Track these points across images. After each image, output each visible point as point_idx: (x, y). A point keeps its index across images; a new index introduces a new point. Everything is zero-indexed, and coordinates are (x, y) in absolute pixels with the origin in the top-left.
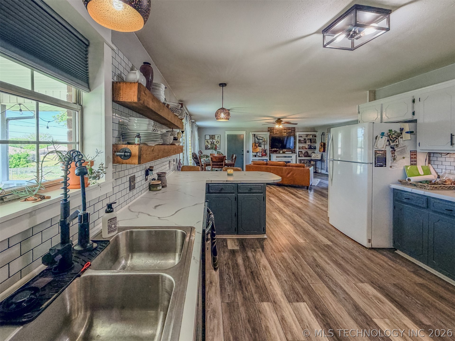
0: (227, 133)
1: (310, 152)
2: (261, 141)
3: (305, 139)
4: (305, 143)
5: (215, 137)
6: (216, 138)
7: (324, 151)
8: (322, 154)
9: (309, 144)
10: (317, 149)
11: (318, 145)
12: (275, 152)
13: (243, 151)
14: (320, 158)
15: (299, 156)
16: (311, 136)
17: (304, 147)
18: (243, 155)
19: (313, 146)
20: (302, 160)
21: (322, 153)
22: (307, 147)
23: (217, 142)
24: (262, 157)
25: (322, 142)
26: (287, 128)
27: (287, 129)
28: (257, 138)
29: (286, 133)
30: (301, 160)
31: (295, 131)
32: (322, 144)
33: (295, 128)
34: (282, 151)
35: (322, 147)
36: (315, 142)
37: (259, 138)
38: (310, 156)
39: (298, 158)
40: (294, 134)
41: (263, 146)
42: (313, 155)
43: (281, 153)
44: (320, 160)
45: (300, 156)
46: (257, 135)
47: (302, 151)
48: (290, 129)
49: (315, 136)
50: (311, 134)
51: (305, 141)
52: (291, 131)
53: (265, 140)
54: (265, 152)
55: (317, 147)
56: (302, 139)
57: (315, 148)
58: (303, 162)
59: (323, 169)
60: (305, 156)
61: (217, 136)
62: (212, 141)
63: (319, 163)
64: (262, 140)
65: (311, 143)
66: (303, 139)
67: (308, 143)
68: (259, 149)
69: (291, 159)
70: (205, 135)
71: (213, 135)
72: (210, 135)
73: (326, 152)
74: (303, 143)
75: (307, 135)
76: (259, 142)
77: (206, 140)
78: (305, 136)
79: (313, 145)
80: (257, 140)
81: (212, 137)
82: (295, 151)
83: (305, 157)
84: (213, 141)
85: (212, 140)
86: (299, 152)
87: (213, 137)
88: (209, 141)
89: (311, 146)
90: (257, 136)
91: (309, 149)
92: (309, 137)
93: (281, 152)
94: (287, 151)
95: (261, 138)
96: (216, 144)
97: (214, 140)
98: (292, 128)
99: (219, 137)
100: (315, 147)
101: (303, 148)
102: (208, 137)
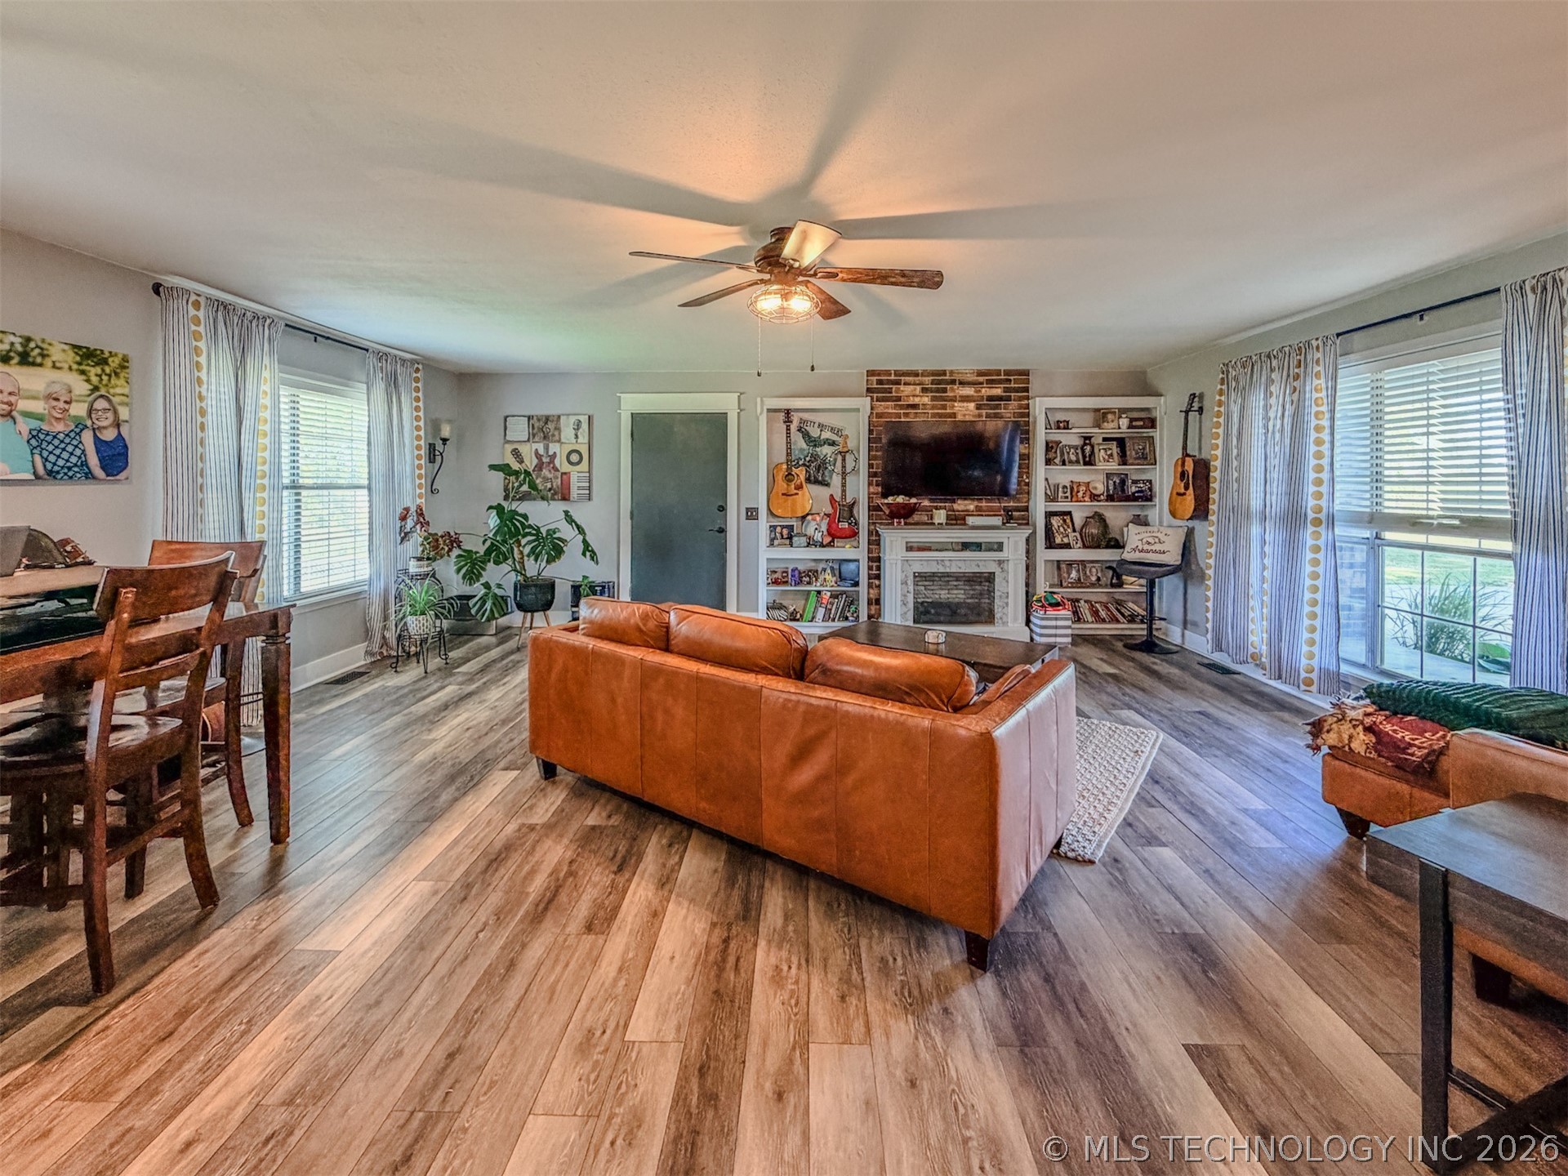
0: (634, 402)
1: (1116, 516)
2: (826, 450)
3: (1087, 439)
4: (1089, 461)
5: (558, 429)
6: (567, 433)
7: (1201, 511)
8: (1190, 533)
9: (1114, 466)
10: (1157, 500)
11: (1163, 477)
12: (899, 518)
13: (722, 509)
14: (1173, 557)
15: (1051, 544)
16: (1124, 422)
17: (1079, 484)
18: (722, 531)
19: (1135, 482)
20: (1070, 564)
21: (1190, 524)
22: (1100, 488)
23: (574, 458)
24: (830, 545)
25: (1186, 455)
26: (980, 373)
27: (981, 379)
28: (806, 436)
29: (972, 406)
30: (1063, 566)
31: (1026, 390)
32: (1189, 466)
33: (1026, 373)
34: (943, 513)
35: (1187, 488)
36: (1148, 457)
37: (814, 432)
38: (1118, 545)
39: (1043, 555)
40: (1020, 407)
41: (836, 480)
42: (1135, 537)
43: (936, 521)
44: (1175, 570)
45: (1058, 540)
46: (806, 416)
47: (1069, 513)
48: (1000, 382)
49: (1152, 423)
50: (1123, 411)
51: (1088, 448)
52: (1006, 390)
53: (851, 444)
54: (851, 515)
55: (1157, 488)
56: (1070, 439)
57: (1146, 496)
58: (1074, 574)
59: (1195, 624)
60: (1091, 543)
61: (573, 419)
62: (541, 451)
63: (1169, 589)
64: (833, 444)
65: (1125, 464)
66: (1078, 442)
67: (1106, 463)
68: (814, 498)
69: (1000, 562)
70: (506, 418)
71: (547, 419)
72: (529, 418)
73: (1213, 518)
74: (1071, 462)
75: (1101, 416)
76: (815, 457)
77: (509, 448)
78: (1088, 418)
79: (1133, 471)
80: (804, 446)
81: (544, 427)
82: (1026, 509)
83: (1085, 547)
84: (547, 448)
85: (541, 447)
86: (1049, 515)
87: (551, 426)
88: (527, 451)
89: (1123, 482)
90: (802, 421)
91: (1110, 498)
92: (1110, 429)
93: (940, 516)
94: (979, 512)
95: (826, 435)
96: (566, 467)
97: (554, 448)
98: (1007, 373)
99: (585, 426)
100: (1150, 489)
101: (1072, 491)
102: (519, 430)
